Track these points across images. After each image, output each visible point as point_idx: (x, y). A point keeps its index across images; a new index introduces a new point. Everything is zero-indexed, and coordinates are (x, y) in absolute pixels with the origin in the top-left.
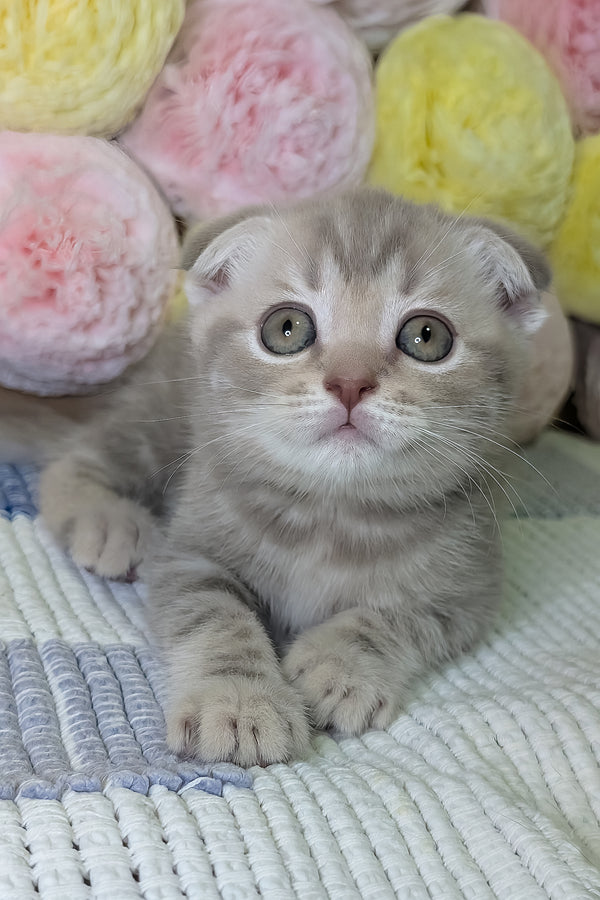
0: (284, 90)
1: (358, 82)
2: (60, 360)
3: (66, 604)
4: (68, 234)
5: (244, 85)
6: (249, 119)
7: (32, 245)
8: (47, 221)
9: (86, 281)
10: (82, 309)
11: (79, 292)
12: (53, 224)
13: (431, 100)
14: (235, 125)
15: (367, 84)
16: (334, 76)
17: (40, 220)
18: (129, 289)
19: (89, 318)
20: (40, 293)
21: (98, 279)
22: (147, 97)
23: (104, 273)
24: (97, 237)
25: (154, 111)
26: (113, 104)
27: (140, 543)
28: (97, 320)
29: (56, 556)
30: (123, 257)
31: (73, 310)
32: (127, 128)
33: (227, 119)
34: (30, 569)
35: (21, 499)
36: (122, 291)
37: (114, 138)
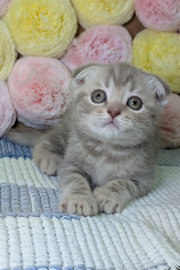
0: (106, 46)
1: (127, 44)
2: (42, 118)
3: (37, 179)
4: (45, 84)
5: (94, 44)
6: (96, 54)
7: (35, 87)
8: (39, 80)
9: (50, 97)
10: (48, 104)
11: (47, 100)
12: (41, 81)
13: (148, 49)
14: (92, 55)
15: (130, 45)
16: (120, 42)
17: (38, 80)
18: (61, 100)
19: (50, 107)
20: (37, 100)
21: (53, 96)
22: (68, 47)
23: (54, 95)
24: (53, 85)
25: (70, 51)
26: (59, 49)
27: (58, 165)
28: (52, 108)
29: (36, 169)
30: (60, 91)
31: (46, 105)
32: (63, 56)
33: (90, 54)
34: (29, 171)
35: (29, 155)
36: (59, 100)
37: (59, 59)
